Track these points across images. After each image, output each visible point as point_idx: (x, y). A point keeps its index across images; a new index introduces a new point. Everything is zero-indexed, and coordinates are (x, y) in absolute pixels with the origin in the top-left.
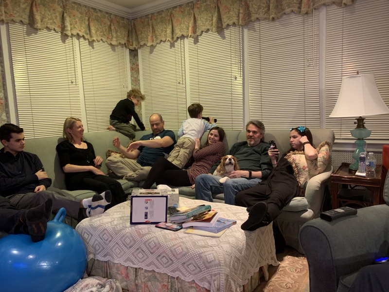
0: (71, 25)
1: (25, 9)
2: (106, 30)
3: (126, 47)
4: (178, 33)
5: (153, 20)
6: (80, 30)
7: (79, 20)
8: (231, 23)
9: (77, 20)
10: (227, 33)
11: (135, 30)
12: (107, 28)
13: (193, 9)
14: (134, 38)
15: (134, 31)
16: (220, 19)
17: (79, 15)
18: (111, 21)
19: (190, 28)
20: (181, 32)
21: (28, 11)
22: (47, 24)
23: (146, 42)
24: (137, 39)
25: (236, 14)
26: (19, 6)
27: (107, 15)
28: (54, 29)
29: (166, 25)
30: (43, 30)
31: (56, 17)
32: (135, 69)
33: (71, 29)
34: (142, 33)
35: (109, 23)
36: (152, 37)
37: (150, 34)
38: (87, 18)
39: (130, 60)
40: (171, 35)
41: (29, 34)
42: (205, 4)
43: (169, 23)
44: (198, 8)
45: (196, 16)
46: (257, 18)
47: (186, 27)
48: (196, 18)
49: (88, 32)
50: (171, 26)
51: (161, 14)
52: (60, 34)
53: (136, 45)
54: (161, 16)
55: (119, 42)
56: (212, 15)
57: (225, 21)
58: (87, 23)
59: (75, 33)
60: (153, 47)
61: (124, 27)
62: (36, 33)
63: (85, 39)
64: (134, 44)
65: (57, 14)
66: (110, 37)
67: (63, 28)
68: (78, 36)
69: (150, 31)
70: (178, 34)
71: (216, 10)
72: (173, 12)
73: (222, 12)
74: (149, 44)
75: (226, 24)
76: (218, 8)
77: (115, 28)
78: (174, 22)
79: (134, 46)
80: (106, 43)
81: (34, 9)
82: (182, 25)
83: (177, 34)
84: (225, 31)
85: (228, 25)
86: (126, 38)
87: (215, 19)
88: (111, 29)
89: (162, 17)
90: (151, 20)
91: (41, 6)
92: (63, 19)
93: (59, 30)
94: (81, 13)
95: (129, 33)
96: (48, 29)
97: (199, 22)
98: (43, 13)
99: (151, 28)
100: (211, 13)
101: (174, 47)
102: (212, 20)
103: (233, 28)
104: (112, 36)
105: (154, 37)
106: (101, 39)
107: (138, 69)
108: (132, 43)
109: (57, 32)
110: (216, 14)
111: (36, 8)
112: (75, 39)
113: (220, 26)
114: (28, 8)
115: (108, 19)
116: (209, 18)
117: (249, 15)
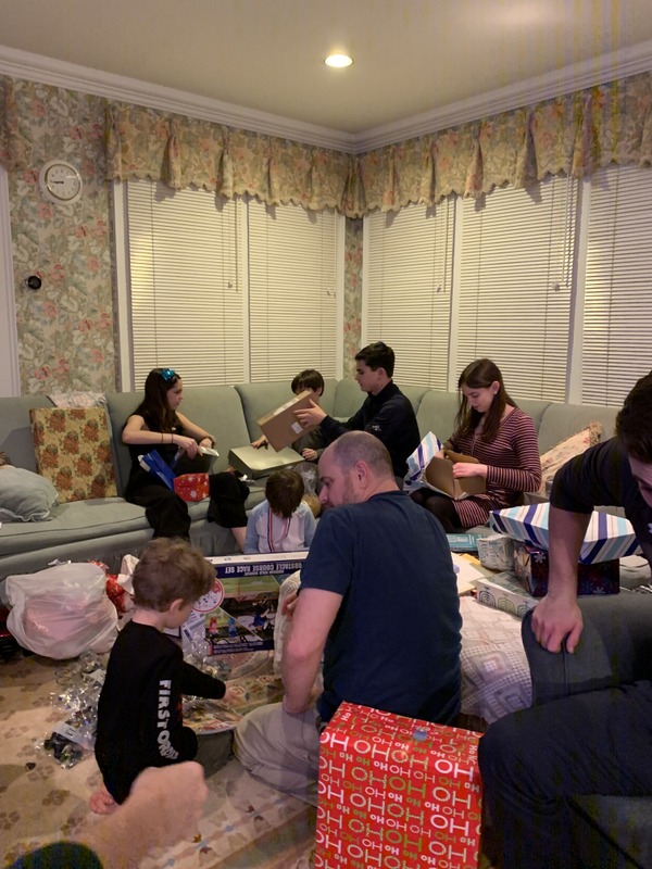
0: (234, 175)
1: (156, 152)
2: (301, 180)
3: (339, 211)
4: (445, 187)
5: (397, 159)
6: (250, 186)
7: (251, 165)
8: (555, 169)
9: (247, 165)
10: (545, 189)
11: (361, 178)
12: (303, 176)
13: (477, 137)
14: (357, 194)
15: (358, 179)
16: (532, 161)
17: (252, 156)
18: (313, 163)
19: (469, 179)
20: (451, 185)
21: (160, 156)
22: (192, 177)
23: (379, 204)
24: (362, 196)
25: (567, 151)
26: (147, 148)
27: (305, 151)
28: (204, 186)
29: (421, 169)
30: (184, 188)
31: (209, 163)
32: (354, 257)
33: (234, 185)
34: (372, 183)
35: (308, 167)
36: (393, 193)
37: (388, 188)
38: (265, 160)
39: (347, 237)
40: (428, 190)
41: (159, 197)
42: (503, 127)
43: (427, 166)
44: (489, 135)
45: (484, 152)
46: (613, 161)
47: (462, 174)
48: (483, 155)
49: (266, 186)
50: (429, 173)
51: (413, 147)
52: (213, 194)
53: (360, 209)
54: (412, 151)
55: (324, 203)
56: (516, 152)
57: (544, 165)
58: (265, 169)
59: (240, 190)
60: (392, 214)
61: (338, 173)
62: (172, 196)
63: (260, 201)
64: (356, 207)
65: (212, 158)
66: (309, 195)
67: (220, 184)
68: (247, 197)
69: (388, 181)
70: (444, 190)
71: (526, 142)
72: (438, 142)
73: (539, 146)
74: (385, 208)
75: (544, 171)
76: (531, 135)
77: (319, 175)
78: (438, 164)
79: (356, 211)
80: (300, 208)
81: (172, 152)
82: (454, 171)
83: (442, 188)
84: (543, 186)
85: (549, 174)
86: (339, 196)
87: (521, 161)
88: (311, 177)
89: (415, 153)
90: (393, 158)
91: (185, 145)
92: (221, 165)
93: (214, 187)
94: (256, 152)
95: (347, 183)
96: (194, 186)
97: (488, 166)
98: (186, 158)
99: (391, 176)
100: (514, 147)
101: (434, 214)
102: (516, 162)
103: (560, 179)
104: (312, 191)
105: (396, 193)
106: (291, 200)
107: (361, 257)
108: (353, 205)
109: (209, 191)
110: (524, 150)
111: (176, 149)
112: (240, 202)
113: (531, 174)
114: (162, 151)
115: (307, 159)
116: (509, 157)
117: (596, 152)
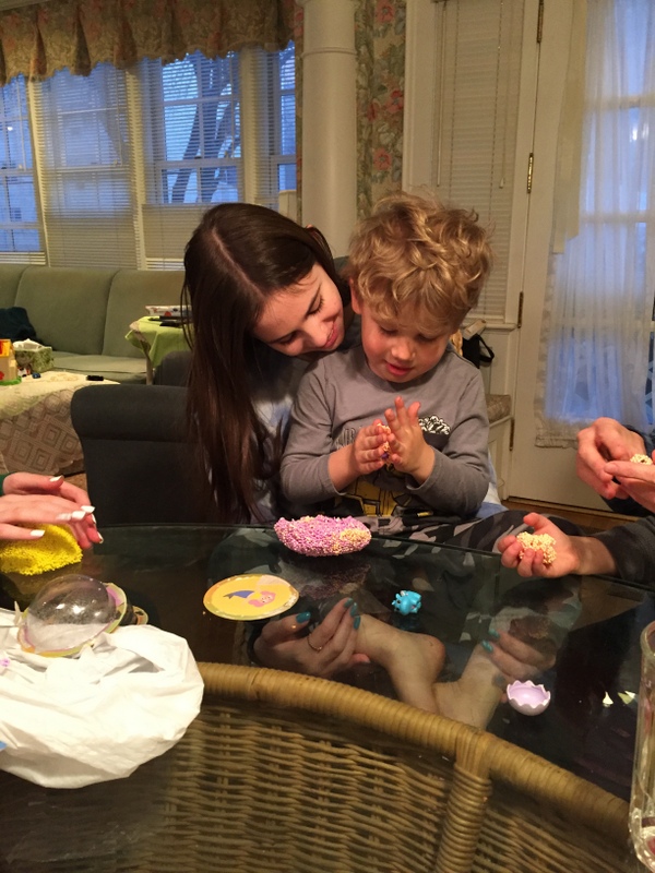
4: (12, 69)
13: (36, 21)
16: (83, 49)
19: (32, 62)
20: (18, 67)
25: (109, 43)
42: (57, 14)
44: (46, 21)
45: (43, 36)
47: (26, 57)
48: (43, 40)
56: (70, 41)
57: (95, 54)
70: (13, 72)
71: (76, 30)
73: (88, 36)
75: (96, 60)
76: (80, 26)
82: (19, 53)
83: (9, 70)
85: (98, 63)
87: (73, 49)
97: (49, 51)
100: (68, 35)
102: (70, 50)
103: (105, 68)
110: (76, 39)
116: (64, 45)
117: (133, 47)
